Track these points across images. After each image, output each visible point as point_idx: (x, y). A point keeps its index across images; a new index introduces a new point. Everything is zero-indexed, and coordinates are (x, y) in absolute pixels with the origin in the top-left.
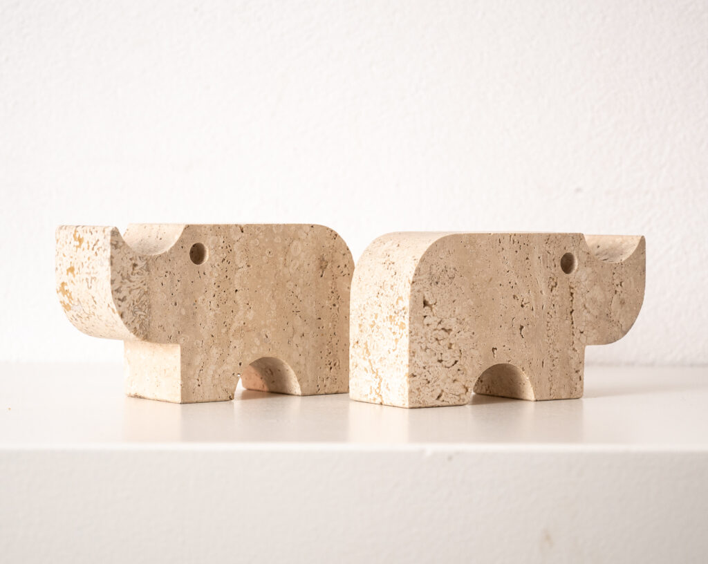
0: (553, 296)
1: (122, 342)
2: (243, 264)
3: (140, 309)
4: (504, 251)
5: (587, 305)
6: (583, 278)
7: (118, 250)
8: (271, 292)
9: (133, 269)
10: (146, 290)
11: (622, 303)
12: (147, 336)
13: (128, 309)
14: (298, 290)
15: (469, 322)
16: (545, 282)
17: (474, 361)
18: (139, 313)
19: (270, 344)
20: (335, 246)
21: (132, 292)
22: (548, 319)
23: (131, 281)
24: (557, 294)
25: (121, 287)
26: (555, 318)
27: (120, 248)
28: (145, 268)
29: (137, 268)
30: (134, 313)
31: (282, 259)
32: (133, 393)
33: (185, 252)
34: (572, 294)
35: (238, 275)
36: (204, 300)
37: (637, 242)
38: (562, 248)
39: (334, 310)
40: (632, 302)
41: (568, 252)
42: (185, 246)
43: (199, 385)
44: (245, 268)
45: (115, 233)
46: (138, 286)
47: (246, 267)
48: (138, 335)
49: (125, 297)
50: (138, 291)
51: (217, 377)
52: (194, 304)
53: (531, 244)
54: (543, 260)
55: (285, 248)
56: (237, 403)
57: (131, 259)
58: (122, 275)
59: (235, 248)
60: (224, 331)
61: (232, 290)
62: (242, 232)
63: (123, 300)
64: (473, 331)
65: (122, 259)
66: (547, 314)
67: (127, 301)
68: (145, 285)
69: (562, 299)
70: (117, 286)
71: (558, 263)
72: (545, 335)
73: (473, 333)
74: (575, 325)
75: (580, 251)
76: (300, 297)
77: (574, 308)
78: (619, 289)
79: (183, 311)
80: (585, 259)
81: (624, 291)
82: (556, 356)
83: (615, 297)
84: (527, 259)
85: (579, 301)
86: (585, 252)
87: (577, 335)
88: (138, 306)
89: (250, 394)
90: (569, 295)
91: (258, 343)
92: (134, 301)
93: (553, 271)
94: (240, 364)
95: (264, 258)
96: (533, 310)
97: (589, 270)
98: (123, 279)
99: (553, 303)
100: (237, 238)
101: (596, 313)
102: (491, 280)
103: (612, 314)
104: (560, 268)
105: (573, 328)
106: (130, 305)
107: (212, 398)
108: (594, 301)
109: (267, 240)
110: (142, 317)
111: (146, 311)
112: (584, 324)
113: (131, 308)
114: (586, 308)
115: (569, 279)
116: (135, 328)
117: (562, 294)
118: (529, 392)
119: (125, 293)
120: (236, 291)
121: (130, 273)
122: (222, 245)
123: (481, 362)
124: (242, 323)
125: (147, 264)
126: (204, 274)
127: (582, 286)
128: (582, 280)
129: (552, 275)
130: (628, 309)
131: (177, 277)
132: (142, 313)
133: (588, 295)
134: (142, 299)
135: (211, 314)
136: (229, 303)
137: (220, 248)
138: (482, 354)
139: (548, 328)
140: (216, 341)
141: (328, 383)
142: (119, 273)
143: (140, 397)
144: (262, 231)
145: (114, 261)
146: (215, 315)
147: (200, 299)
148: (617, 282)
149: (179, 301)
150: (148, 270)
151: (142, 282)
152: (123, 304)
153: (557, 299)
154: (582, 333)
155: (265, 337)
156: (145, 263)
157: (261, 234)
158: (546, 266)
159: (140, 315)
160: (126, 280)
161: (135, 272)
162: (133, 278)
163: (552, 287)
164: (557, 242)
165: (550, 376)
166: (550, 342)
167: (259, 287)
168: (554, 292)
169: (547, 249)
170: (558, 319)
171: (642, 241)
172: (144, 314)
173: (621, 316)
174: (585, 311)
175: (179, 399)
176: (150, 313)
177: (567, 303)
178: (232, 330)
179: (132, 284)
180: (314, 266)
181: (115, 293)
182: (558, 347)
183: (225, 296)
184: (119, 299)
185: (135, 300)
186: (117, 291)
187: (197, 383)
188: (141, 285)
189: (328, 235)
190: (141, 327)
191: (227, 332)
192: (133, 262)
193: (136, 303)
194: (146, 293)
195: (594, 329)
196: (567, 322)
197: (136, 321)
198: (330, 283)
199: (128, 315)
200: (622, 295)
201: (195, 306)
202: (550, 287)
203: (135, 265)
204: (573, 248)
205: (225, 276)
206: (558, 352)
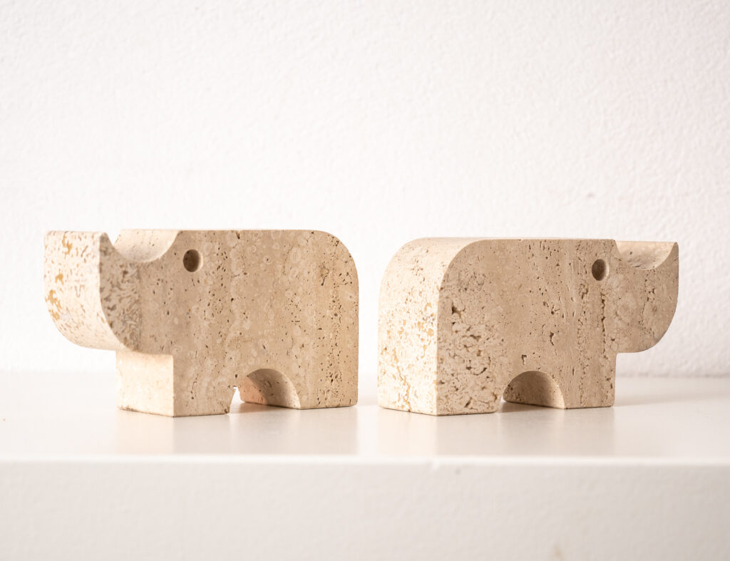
0: (584, 303)
1: (113, 353)
2: (240, 271)
3: (131, 318)
4: (534, 257)
5: (618, 312)
6: (615, 284)
7: (108, 257)
8: (269, 301)
9: (124, 277)
10: (137, 298)
11: (655, 310)
12: (137, 346)
13: (118, 318)
14: (297, 299)
15: (498, 329)
16: (576, 289)
17: (503, 368)
18: (129, 322)
19: (268, 355)
20: (337, 253)
21: (123, 301)
22: (579, 327)
23: (121, 289)
24: (588, 300)
25: (110, 295)
26: (586, 325)
27: (110, 254)
28: (136, 275)
29: (128, 276)
30: (124, 322)
31: (281, 266)
32: (125, 406)
33: (178, 259)
34: (603, 301)
35: (233, 283)
36: (198, 309)
37: (669, 249)
38: (594, 255)
39: (336, 320)
40: (664, 309)
41: (599, 258)
42: (177, 252)
43: (193, 398)
44: (242, 276)
45: (104, 239)
46: (128, 294)
47: (242, 274)
48: (128, 346)
49: (115, 306)
50: (129, 299)
51: (212, 389)
52: (188, 313)
53: (562, 251)
54: (574, 267)
55: (284, 255)
56: (233, 417)
57: (121, 266)
58: (111, 283)
59: (231, 255)
60: (219, 341)
61: (228, 299)
62: (239, 238)
63: (113, 309)
64: (502, 338)
65: (112, 266)
66: (577, 321)
67: (116, 311)
68: (136, 293)
69: (593, 305)
70: (106, 294)
71: (589, 270)
72: (576, 343)
73: (503, 340)
74: (606, 333)
75: (612, 258)
76: (300, 307)
77: (605, 315)
78: (651, 296)
79: (176, 321)
80: (617, 266)
81: (657, 298)
82: (586, 364)
83: (648, 304)
84: (558, 265)
85: (610, 308)
86: (616, 258)
87: (609, 342)
88: (128, 315)
89: (248, 407)
90: (600, 302)
91: (255, 354)
92: (124, 310)
93: (584, 277)
94: (236, 376)
95: (262, 265)
96: (563, 317)
97: (621, 277)
98: (113, 286)
99: (584, 310)
100: (232, 245)
101: (628, 320)
102: (521, 286)
103: (644, 321)
104: (591, 275)
105: (604, 335)
106: (120, 315)
107: (207, 411)
108: (626, 308)
109: (264, 247)
110: (133, 327)
111: (137, 320)
112: (616, 331)
113: (122, 318)
114: (617, 315)
115: (600, 286)
116: (126, 338)
117: (593, 301)
118: (559, 400)
119: (114, 301)
120: (232, 299)
121: (120, 280)
122: (217, 251)
123: (511, 370)
124: (238, 333)
125: (138, 271)
126: (198, 281)
127: (613, 293)
128: (614, 287)
129: (583, 282)
130: (660, 316)
131: (170, 285)
132: (133, 322)
133: (620, 303)
134: (133, 308)
135: (206, 323)
136: (225, 313)
137: (215, 255)
138: (512, 361)
139: (579, 336)
140: (210, 352)
141: (329, 395)
142: (108, 280)
143: (132, 410)
144: (260, 238)
145: (103, 268)
146: (210, 325)
147: (194, 308)
148: (649, 289)
149: (172, 310)
150: (139, 277)
151: (133, 290)
152: (113, 313)
153: (588, 305)
154: (613, 340)
155: (262, 348)
156: (135, 270)
157: (259, 240)
158: (576, 272)
159: (130, 325)
160: (116, 289)
161: (126, 279)
162: (123, 286)
163: (583, 293)
164: (588, 249)
165: (580, 384)
166: (581, 349)
167: (256, 295)
168: (585, 299)
169: (578, 255)
170: (589, 327)
171: (676, 248)
172: (135, 323)
173: (654, 324)
174: (617, 318)
175: (171, 413)
176: (141, 322)
177: (598, 310)
178: (228, 340)
179: (122, 292)
180: (314, 274)
181: (104, 301)
182: (588, 355)
183: (220, 305)
184: (109, 308)
185: (126, 308)
186: (107, 299)
187: (191, 396)
188: (132, 293)
189: (329, 242)
190: (131, 338)
191: (222, 343)
192: (124, 269)
193: (126, 312)
194: (137, 302)
195: (625, 336)
196: (598, 329)
197: (126, 331)
198: (331, 292)
199: (118, 324)
200: (654, 302)
201: (188, 316)
202: (581, 294)
203: (125, 273)
204: (604, 254)
205: (220, 284)
206: (589, 359)
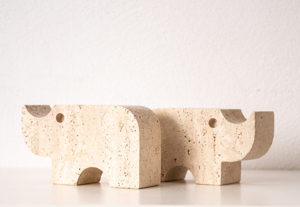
0: (204, 137)
2: (81, 123)
3: (34, 141)
4: (180, 116)
5: (222, 143)
6: (220, 130)
7: (25, 115)
8: (94, 137)
9: (31, 123)
10: (37, 133)
11: (241, 143)
12: (37, 153)
14: (108, 137)
15: (164, 146)
16: (201, 131)
18: (34, 142)
19: (94, 161)
20: (128, 117)
21: (31, 134)
22: (202, 148)
24: (207, 137)
25: (26, 131)
26: (206, 148)
27: (26, 114)
29: (33, 123)
30: (32, 142)
31: (100, 122)
33: (54, 117)
34: (215, 137)
35: (78, 128)
36: (62, 139)
38: (210, 116)
39: (127, 148)
40: (247, 143)
41: (213, 118)
42: (54, 114)
43: (60, 177)
46: (33, 131)
47: (82, 125)
48: (33, 152)
49: (28, 135)
50: (33, 133)
51: (69, 174)
52: (58, 140)
53: (194, 114)
54: (200, 121)
55: (101, 117)
57: (30, 119)
59: (77, 116)
60: (72, 153)
61: (76, 135)
62: (81, 109)
65: (27, 119)
66: (201, 145)
67: (28, 137)
68: (36, 130)
69: (209, 139)
70: (24, 130)
71: (207, 123)
72: (201, 155)
74: (216, 151)
75: (219, 118)
77: (215, 143)
78: (240, 136)
79: (53, 143)
80: (222, 122)
81: (243, 138)
82: (206, 165)
83: (238, 140)
84: (192, 120)
85: (218, 142)
86: (221, 118)
87: (217, 156)
88: (33, 139)
90: (213, 137)
91: (88, 160)
92: (31, 137)
93: (205, 126)
94: (80, 169)
95: (91, 121)
96: (194, 143)
97: (223, 126)
98: (27, 128)
99: (205, 141)
100: (78, 111)
101: (227, 147)
102: (174, 129)
103: (236, 148)
104: (208, 125)
105: (215, 153)
107: (66, 183)
108: (226, 141)
109: (92, 113)
110: (35, 144)
111: (37, 142)
112: (221, 151)
113: (30, 140)
115: (213, 130)
116: (32, 149)
117: (209, 137)
119: (28, 133)
120: (78, 135)
121: (30, 125)
122: (71, 114)
124: (80, 150)
125: (37, 121)
126: (63, 127)
127: (219, 134)
129: (204, 128)
130: (245, 146)
131: (50, 128)
132: (35, 143)
133: (223, 138)
134: (35, 137)
135: (66, 145)
136: (74, 141)
137: (70, 116)
138: (170, 161)
139: (202, 152)
140: (68, 158)
141: (124, 183)
142: (25, 125)
144: (90, 109)
145: (23, 120)
146: (68, 146)
147: (60, 138)
148: (239, 133)
149: (51, 139)
150: (37, 124)
151: (35, 129)
152: (27, 138)
153: (207, 139)
154: (220, 155)
155: (91, 158)
156: (36, 121)
157: (89, 110)
158: (201, 123)
159: (34, 144)
160: (28, 128)
161: (32, 125)
162: (31, 127)
163: (204, 133)
164: (207, 113)
165: (203, 174)
166: (203, 158)
167: (88, 134)
168: (205, 136)
169: (202, 116)
172: (36, 143)
173: (241, 149)
174: (222, 145)
176: (38, 143)
177: (212, 141)
178: (76, 153)
179: (31, 130)
180: (116, 126)
181: (23, 133)
182: (207, 161)
183: (72, 138)
184: (25, 136)
185: (32, 137)
186: (25, 132)
187: (60, 176)
188: (35, 131)
189: (124, 111)
190: (34, 149)
192: (31, 120)
193: (32, 138)
194: (36, 134)
195: (226, 154)
196: (212, 150)
197: (32, 146)
198: (125, 134)
199: (29, 143)
200: (241, 139)
201: (58, 141)
202: (203, 133)
204: (215, 116)
205: (72, 129)
206: (207, 163)
